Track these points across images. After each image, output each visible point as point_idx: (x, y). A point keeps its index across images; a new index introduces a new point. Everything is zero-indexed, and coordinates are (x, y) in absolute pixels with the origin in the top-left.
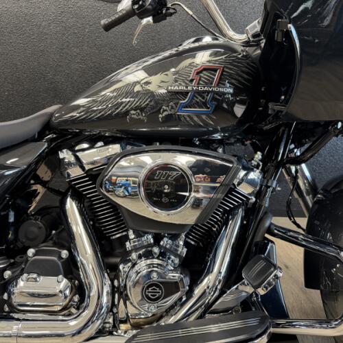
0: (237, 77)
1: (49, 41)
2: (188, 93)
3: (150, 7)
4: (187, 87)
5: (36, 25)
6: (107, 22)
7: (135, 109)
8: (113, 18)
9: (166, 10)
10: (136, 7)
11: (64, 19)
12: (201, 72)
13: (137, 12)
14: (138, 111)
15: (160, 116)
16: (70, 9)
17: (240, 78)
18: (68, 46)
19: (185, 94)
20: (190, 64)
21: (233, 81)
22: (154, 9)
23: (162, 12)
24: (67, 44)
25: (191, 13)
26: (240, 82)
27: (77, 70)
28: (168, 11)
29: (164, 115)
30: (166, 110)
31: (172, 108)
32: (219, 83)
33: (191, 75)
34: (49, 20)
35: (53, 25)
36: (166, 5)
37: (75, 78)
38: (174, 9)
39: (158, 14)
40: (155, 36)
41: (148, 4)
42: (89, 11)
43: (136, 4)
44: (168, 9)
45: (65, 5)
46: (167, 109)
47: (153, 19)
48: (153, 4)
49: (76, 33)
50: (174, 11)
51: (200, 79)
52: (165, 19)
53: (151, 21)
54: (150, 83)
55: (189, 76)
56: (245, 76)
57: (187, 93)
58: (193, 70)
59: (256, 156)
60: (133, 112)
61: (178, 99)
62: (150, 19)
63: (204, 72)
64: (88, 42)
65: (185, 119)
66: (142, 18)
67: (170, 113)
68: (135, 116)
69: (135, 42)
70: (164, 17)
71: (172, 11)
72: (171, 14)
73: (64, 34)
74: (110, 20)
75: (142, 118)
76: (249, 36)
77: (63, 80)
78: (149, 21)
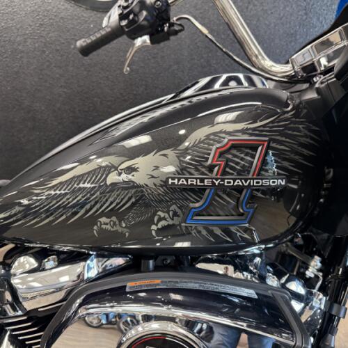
0: (292, 156)
1: (25, 60)
2: (204, 190)
3: (145, 23)
4: (202, 180)
5: (10, 41)
6: (84, 44)
7: (108, 215)
8: (93, 38)
9: (169, 27)
10: (124, 23)
11: (44, 34)
12: (228, 151)
13: (127, 30)
14: (114, 219)
15: (154, 227)
16: (51, 21)
17: (297, 157)
18: (48, 66)
19: (199, 191)
20: (208, 137)
21: (286, 164)
22: (151, 26)
23: (163, 30)
24: (47, 63)
25: (205, 31)
26: (297, 164)
27: (60, 96)
28: (172, 28)
29: (160, 226)
30: (164, 219)
31: (175, 214)
32: (261, 169)
33: (211, 158)
34: (25, 34)
35: (29, 41)
36: (168, 19)
37: (58, 105)
38: (180, 25)
39: (158, 32)
40: (157, 53)
41: (142, 19)
42: (75, 22)
43: (125, 19)
44: (172, 25)
45: (44, 16)
46: (167, 216)
47: (151, 40)
48: (149, 18)
49: (58, 50)
50: (179, 28)
51: (227, 165)
52: (168, 39)
53: (148, 41)
54: (135, 170)
55: (207, 159)
56: (306, 152)
57: (202, 190)
58: (214, 148)
59: (312, 263)
60: (103, 220)
61: (187, 199)
62: (146, 38)
63: (234, 152)
64: (73, 61)
65: (199, 232)
66: (134, 39)
67: (171, 222)
68: (108, 227)
69: (126, 69)
70: (167, 36)
71: (176, 28)
72: (176, 33)
73: (44, 52)
74: (89, 41)
75: (120, 230)
76: (297, 68)
77: (43, 108)
78: (145, 42)
